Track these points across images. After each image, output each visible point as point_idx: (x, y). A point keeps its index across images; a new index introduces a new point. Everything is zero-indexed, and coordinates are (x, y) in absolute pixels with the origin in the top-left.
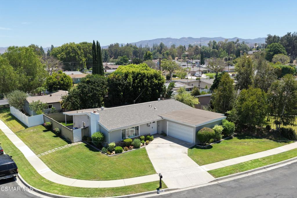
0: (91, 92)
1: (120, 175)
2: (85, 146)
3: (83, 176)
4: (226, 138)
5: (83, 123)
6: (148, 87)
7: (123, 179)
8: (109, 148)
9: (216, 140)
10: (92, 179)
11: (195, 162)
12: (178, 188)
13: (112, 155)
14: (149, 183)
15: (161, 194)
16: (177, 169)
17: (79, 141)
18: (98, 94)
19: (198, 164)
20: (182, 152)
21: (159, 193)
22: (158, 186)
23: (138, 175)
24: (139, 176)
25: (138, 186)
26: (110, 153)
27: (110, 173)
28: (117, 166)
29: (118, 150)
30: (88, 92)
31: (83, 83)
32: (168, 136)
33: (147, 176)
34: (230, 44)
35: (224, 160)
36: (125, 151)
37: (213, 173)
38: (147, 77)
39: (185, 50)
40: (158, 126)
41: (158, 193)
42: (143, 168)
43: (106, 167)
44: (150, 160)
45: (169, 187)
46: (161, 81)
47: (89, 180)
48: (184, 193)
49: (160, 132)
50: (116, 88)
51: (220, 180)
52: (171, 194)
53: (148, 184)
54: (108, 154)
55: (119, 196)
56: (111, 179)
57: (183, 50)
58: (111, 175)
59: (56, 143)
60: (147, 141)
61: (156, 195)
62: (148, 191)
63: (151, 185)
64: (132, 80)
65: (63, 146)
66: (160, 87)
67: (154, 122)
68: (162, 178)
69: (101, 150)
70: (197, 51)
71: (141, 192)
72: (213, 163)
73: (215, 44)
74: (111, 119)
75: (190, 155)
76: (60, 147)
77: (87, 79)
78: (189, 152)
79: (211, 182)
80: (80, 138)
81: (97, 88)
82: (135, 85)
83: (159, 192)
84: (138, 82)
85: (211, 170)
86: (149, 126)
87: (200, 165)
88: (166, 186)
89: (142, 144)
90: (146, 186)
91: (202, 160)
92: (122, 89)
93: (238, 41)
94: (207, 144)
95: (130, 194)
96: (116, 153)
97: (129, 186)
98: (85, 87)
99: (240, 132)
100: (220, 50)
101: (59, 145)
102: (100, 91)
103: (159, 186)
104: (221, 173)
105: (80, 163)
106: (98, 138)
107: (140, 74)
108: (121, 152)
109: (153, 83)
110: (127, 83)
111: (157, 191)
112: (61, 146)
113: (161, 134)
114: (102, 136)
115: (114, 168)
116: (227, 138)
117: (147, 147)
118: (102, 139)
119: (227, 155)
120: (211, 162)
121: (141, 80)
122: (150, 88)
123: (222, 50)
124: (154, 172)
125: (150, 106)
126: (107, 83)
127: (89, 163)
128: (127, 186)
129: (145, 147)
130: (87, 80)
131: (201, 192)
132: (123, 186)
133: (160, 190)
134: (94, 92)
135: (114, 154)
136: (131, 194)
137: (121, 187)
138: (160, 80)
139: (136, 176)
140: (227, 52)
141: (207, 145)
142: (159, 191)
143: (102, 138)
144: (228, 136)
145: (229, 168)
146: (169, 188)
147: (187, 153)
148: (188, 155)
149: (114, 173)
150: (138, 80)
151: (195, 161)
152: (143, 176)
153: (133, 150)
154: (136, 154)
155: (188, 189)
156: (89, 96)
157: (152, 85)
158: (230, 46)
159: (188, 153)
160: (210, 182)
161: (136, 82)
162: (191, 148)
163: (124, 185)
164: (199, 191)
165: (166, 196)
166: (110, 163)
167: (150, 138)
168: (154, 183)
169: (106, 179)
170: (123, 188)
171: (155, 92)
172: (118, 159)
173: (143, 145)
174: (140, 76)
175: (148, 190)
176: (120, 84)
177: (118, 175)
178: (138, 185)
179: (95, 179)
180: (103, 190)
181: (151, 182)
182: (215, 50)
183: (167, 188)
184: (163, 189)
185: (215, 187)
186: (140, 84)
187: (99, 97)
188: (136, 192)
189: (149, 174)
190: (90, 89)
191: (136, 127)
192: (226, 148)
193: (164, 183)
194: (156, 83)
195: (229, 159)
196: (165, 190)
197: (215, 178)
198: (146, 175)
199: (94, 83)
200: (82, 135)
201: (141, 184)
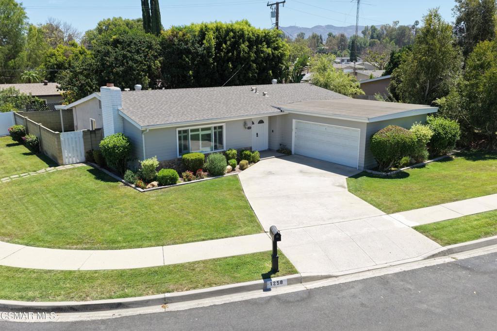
0: (123, 65)
1: (155, 234)
2: (88, 170)
3: (49, 238)
4: (437, 159)
5: (92, 121)
6: (251, 63)
7: (163, 246)
8: (141, 172)
9: (414, 161)
10: (68, 246)
11: (372, 206)
12: (331, 274)
13: (149, 188)
14: (239, 257)
15: (274, 292)
16: (324, 221)
17: (78, 161)
18: (138, 70)
19: (380, 209)
20: (333, 185)
21: (269, 290)
22: (268, 266)
23: (209, 236)
24: (212, 239)
25: (202, 265)
26: (142, 184)
27: (127, 229)
28: (154, 212)
29: (163, 178)
30: (116, 64)
31: (105, 45)
32: (295, 154)
33: (235, 238)
34: (403, 31)
35: (452, 200)
36: (185, 181)
37: (432, 233)
38: (249, 39)
39: (321, 43)
40: (271, 131)
41: (266, 289)
42: (226, 217)
43: (123, 214)
44: (247, 201)
45: (304, 271)
46: (280, 51)
47: (59, 248)
48: (352, 291)
49: (276, 146)
50: (180, 61)
51: (457, 252)
52: (310, 293)
53: (235, 261)
54: (137, 186)
55: (135, 296)
56: (124, 244)
57: (318, 42)
58: (131, 235)
59: (20, 165)
60: (243, 162)
61: (260, 294)
62: (233, 282)
63: (245, 263)
64: (213, 42)
65: (35, 171)
66: (277, 64)
67: (261, 122)
68: (280, 240)
69: (123, 179)
70: (343, 43)
71: (210, 285)
72: (424, 207)
73: (374, 32)
74: (152, 107)
75: (354, 190)
76: (27, 174)
77: (114, 37)
78: (350, 184)
79: (433, 256)
80: (81, 156)
81: (136, 57)
82: (221, 56)
83: (269, 286)
84: (227, 48)
85: (425, 225)
86: (249, 128)
87: (388, 213)
88: (292, 267)
89: (229, 167)
90: (227, 267)
91: (391, 201)
92: (193, 63)
93: (417, 25)
94: (393, 169)
95: (173, 291)
96: (159, 185)
97: (175, 266)
98: (107, 54)
99: (468, 148)
100: (384, 41)
101: (25, 169)
102: (141, 63)
103: (271, 266)
104: (457, 231)
105: (57, 206)
106: (114, 146)
107: (232, 30)
108: (172, 181)
109: (262, 55)
110: (204, 50)
111: (262, 281)
112: (29, 171)
113: (278, 151)
114: (124, 142)
115: (144, 217)
116: (440, 158)
117: (242, 175)
118: (124, 149)
119: (457, 190)
120: (417, 205)
121: (235, 45)
122: (255, 65)
123: (388, 40)
124: (259, 229)
125: (252, 90)
126: (159, 47)
127: (81, 205)
128: (168, 266)
129: (237, 174)
130: (114, 39)
131: (409, 286)
132: (153, 267)
133: (274, 279)
134: (128, 63)
135: (153, 186)
136: (177, 290)
137: (149, 269)
138: (276, 49)
139: (203, 238)
140: (396, 44)
141: (393, 171)
142: (269, 283)
143: (124, 147)
144: (440, 156)
145: (476, 220)
146: (303, 275)
147: (346, 186)
148: (349, 191)
149: (140, 229)
150: (228, 43)
151: (371, 204)
152: (223, 238)
153: (206, 179)
154: (212, 187)
155: (365, 277)
156: (117, 73)
157: (260, 60)
158: (402, 33)
159: (349, 187)
160: (428, 258)
161: (223, 48)
162: (356, 176)
163: (161, 264)
164: (402, 283)
165: (291, 299)
166: (136, 205)
167: (250, 156)
168: (256, 258)
169: (111, 244)
170: (156, 272)
171: (267, 76)
172: (162, 197)
173: (233, 170)
174: (232, 34)
175: (235, 277)
176: (188, 52)
177: (150, 236)
178: (204, 262)
179: (78, 246)
180: (88, 276)
181: (244, 256)
182: (376, 40)
183: (296, 272)
184: (284, 275)
185: (450, 272)
186: (233, 54)
187: (141, 75)
188: (193, 286)
189: (241, 234)
190: (120, 58)
191: (215, 128)
192: (445, 177)
193: (284, 257)
194: (268, 54)
195: (464, 198)
196: (288, 280)
197: (443, 245)
198: (233, 236)
199: (129, 45)
200: (85, 149)
201: (214, 259)
